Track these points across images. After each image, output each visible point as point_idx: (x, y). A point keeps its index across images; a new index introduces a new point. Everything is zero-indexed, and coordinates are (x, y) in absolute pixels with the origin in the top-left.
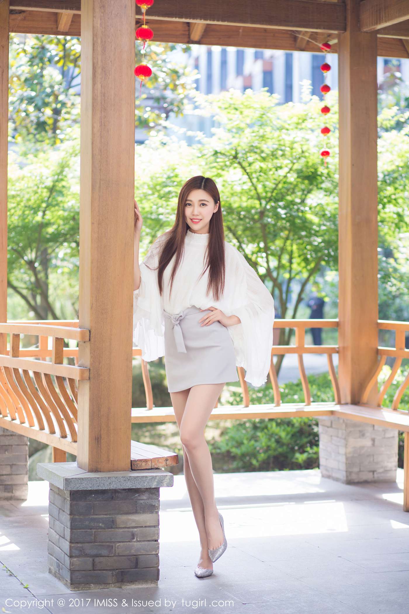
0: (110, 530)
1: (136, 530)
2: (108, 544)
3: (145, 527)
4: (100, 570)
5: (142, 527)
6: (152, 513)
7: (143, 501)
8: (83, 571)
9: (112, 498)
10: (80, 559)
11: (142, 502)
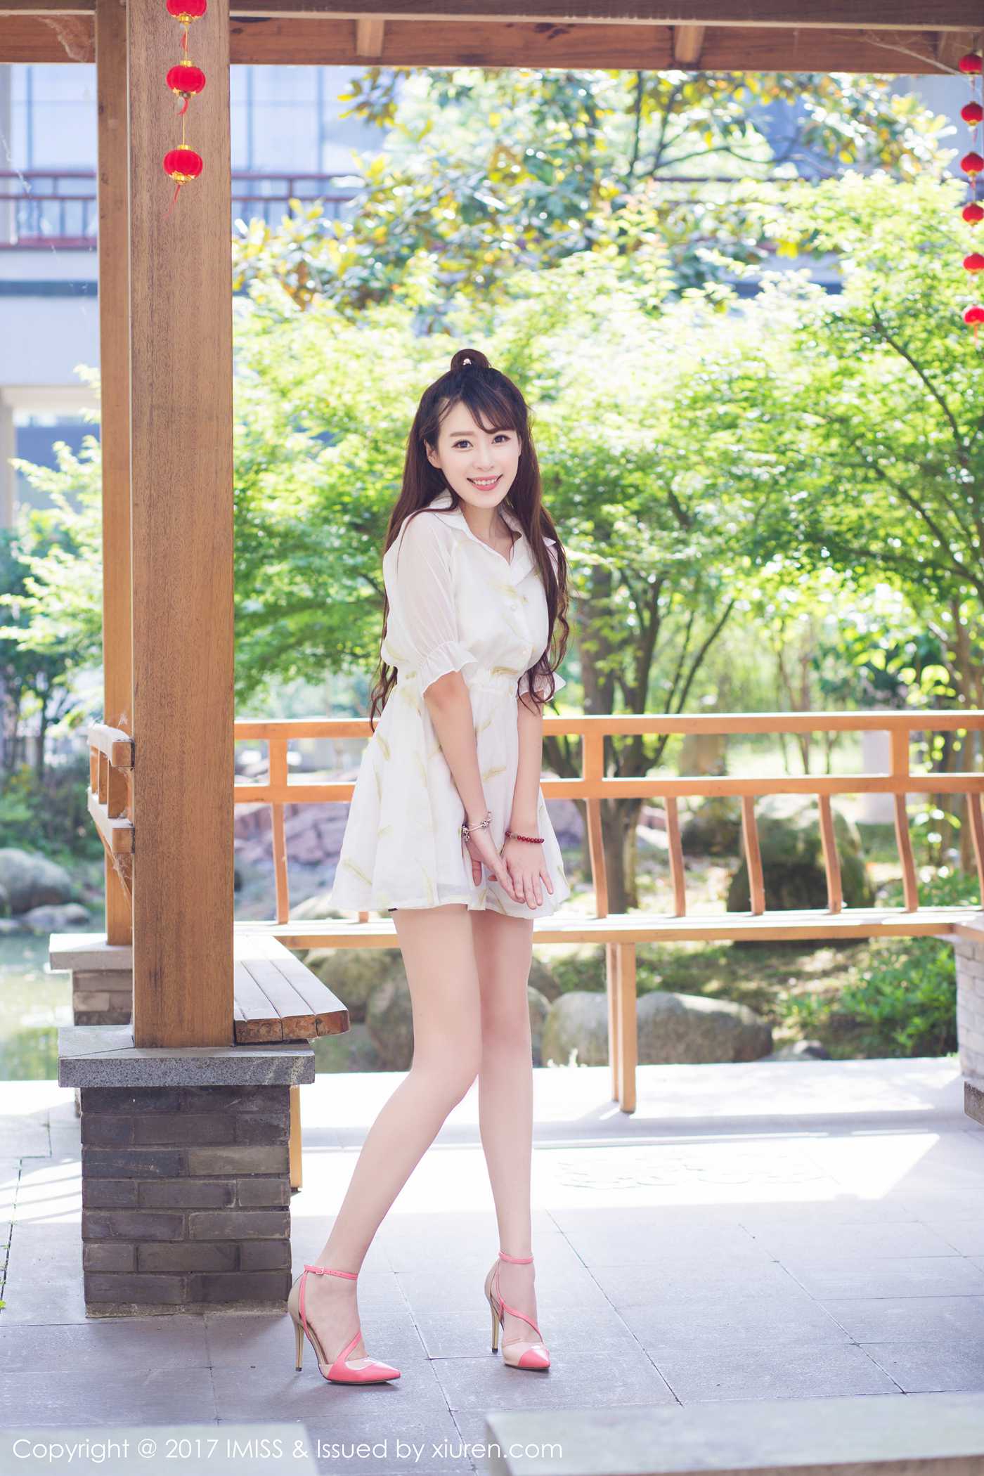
0: (173, 1180)
1: (234, 1182)
2: (170, 1212)
3: (257, 1175)
4: (152, 1272)
5: (248, 1176)
6: (272, 1143)
7: (251, 1116)
8: (114, 1272)
9: (179, 1108)
10: (106, 1246)
11: (247, 1117)
